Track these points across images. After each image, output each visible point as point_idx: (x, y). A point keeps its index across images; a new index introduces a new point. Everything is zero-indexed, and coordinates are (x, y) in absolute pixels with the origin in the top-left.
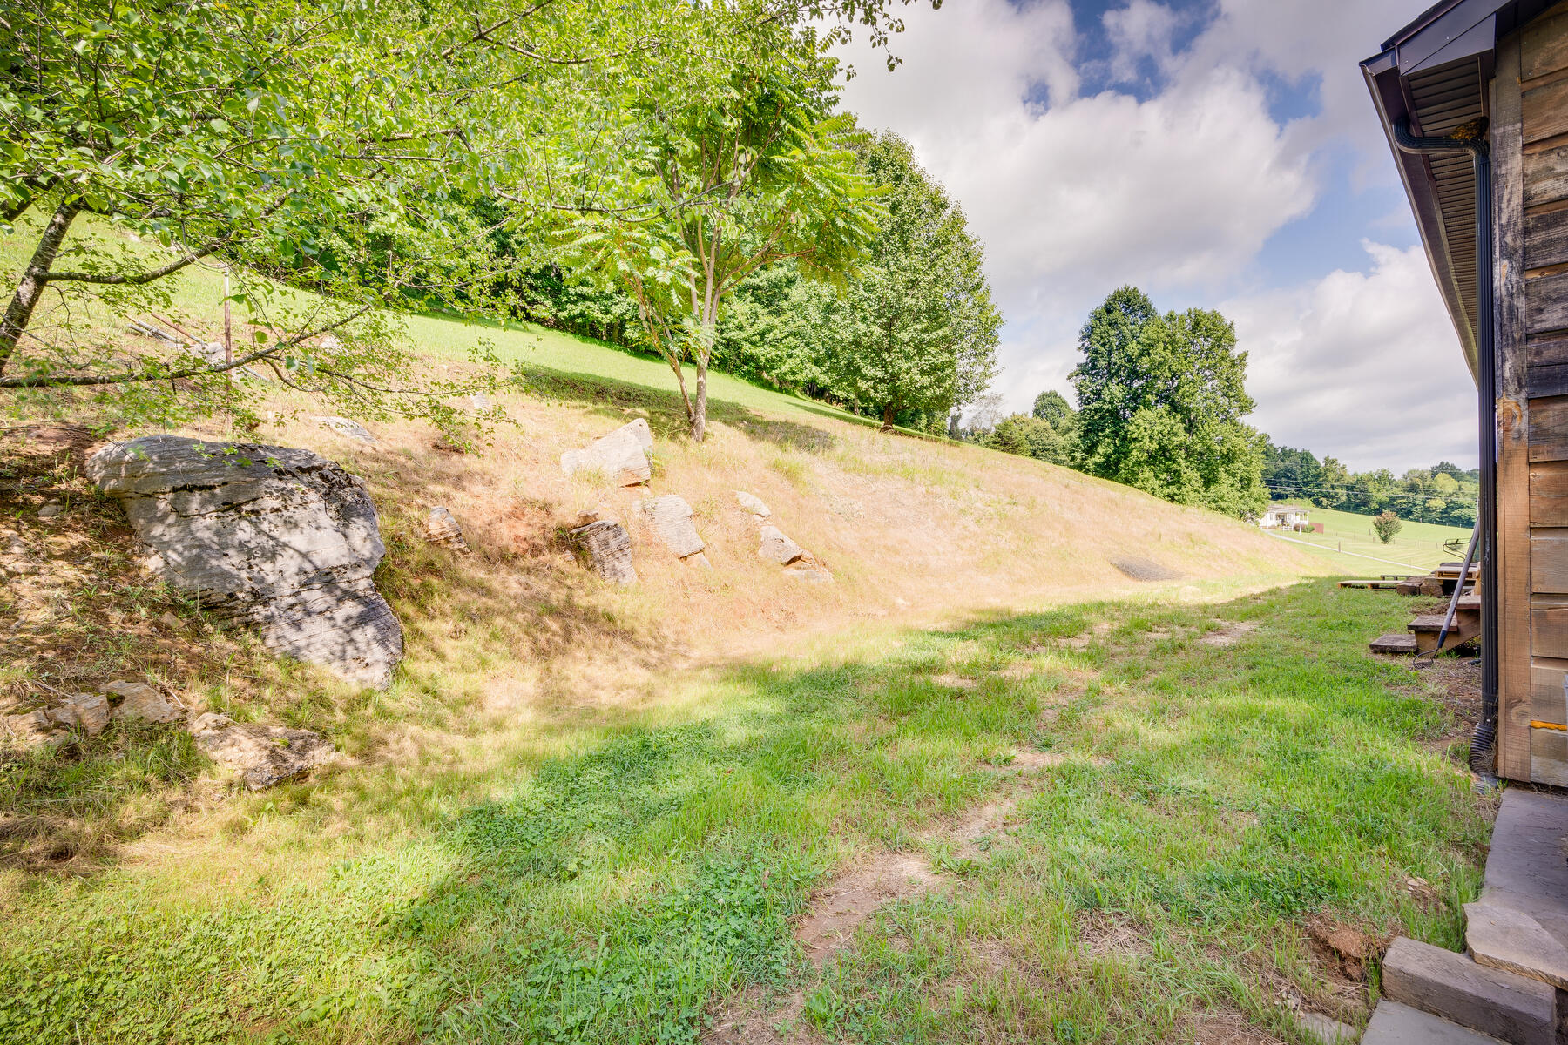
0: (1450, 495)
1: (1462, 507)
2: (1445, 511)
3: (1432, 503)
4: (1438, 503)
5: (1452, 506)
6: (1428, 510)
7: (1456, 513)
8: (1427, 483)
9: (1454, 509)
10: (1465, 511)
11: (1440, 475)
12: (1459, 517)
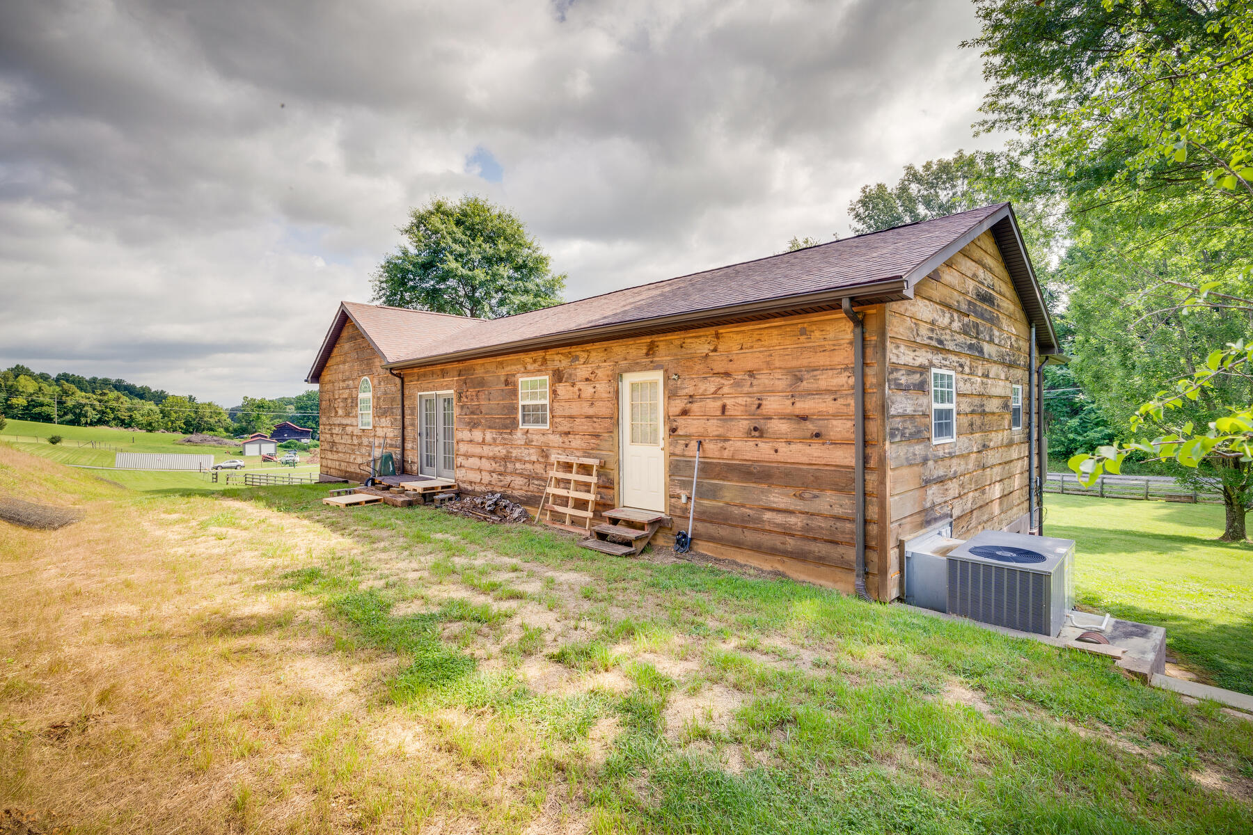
0: (31, 395)
1: (42, 405)
2: (26, 408)
3: (14, 401)
4: (20, 401)
5: (32, 404)
6: (11, 407)
7: (37, 410)
8: (9, 383)
9: (34, 407)
10: (45, 408)
11: (22, 376)
12: (40, 414)
